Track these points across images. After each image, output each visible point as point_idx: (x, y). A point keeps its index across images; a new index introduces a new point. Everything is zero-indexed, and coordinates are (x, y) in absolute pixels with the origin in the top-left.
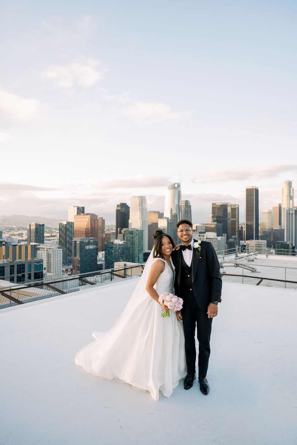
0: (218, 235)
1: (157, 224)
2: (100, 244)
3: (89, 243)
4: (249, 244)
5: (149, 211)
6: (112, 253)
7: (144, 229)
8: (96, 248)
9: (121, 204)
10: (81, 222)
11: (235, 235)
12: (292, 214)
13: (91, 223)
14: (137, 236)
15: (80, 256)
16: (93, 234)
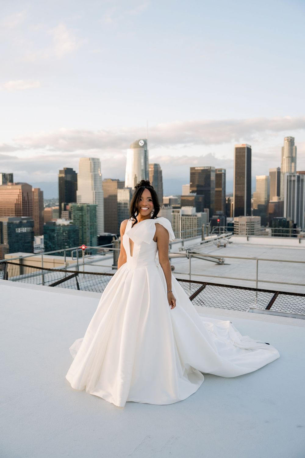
0: (198, 211)
1: (116, 196)
2: (37, 226)
3: (21, 225)
4: (238, 222)
5: (105, 179)
6: (54, 237)
7: (97, 204)
8: (32, 231)
9: (66, 169)
10: (9, 196)
11: (220, 210)
12: (294, 181)
13: (23, 196)
14: (88, 214)
15: (9, 243)
16: (27, 211)
